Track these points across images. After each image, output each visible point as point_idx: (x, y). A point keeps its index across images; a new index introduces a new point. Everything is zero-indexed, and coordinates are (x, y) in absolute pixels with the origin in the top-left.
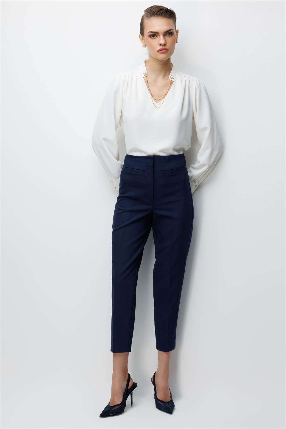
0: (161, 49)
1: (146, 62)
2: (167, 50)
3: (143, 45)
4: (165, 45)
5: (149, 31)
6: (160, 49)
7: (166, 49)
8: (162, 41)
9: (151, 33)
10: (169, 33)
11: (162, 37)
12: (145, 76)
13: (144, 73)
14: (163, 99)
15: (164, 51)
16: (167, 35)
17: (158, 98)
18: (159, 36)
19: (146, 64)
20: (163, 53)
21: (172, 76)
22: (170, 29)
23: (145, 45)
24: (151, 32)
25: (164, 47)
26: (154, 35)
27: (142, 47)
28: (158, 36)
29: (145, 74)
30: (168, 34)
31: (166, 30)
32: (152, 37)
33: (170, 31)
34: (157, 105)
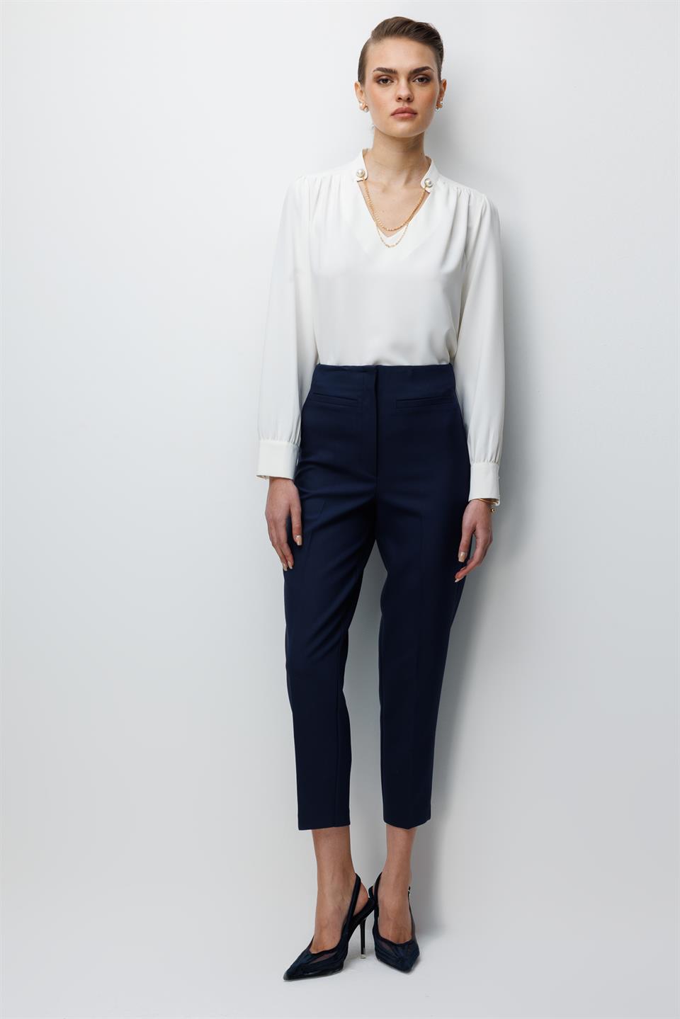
0: (399, 109)
1: (365, 153)
2: (414, 113)
3: (361, 104)
4: (409, 100)
5: (375, 68)
6: (397, 110)
7: (412, 110)
8: (404, 92)
9: (380, 73)
10: (421, 76)
11: (403, 81)
12: (362, 179)
13: (360, 172)
14: (404, 228)
15: (406, 115)
16: (417, 81)
17: (390, 226)
18: (398, 79)
19: (366, 157)
20: (403, 119)
21: (428, 182)
22: (424, 66)
23: (366, 107)
24: (379, 69)
25: (406, 105)
26: (386, 77)
27: (359, 110)
28: (396, 81)
29: (362, 173)
30: (419, 79)
31: (415, 68)
32: (381, 82)
33: (425, 72)
34: (389, 240)
